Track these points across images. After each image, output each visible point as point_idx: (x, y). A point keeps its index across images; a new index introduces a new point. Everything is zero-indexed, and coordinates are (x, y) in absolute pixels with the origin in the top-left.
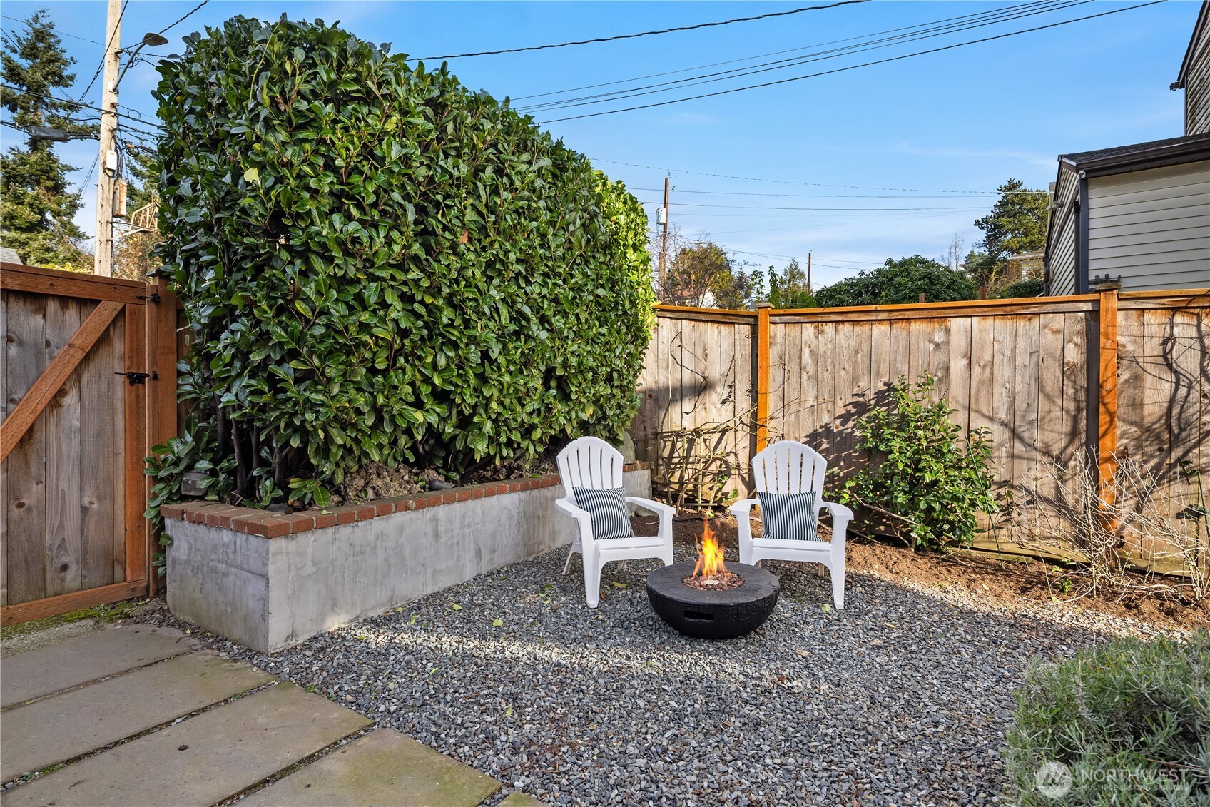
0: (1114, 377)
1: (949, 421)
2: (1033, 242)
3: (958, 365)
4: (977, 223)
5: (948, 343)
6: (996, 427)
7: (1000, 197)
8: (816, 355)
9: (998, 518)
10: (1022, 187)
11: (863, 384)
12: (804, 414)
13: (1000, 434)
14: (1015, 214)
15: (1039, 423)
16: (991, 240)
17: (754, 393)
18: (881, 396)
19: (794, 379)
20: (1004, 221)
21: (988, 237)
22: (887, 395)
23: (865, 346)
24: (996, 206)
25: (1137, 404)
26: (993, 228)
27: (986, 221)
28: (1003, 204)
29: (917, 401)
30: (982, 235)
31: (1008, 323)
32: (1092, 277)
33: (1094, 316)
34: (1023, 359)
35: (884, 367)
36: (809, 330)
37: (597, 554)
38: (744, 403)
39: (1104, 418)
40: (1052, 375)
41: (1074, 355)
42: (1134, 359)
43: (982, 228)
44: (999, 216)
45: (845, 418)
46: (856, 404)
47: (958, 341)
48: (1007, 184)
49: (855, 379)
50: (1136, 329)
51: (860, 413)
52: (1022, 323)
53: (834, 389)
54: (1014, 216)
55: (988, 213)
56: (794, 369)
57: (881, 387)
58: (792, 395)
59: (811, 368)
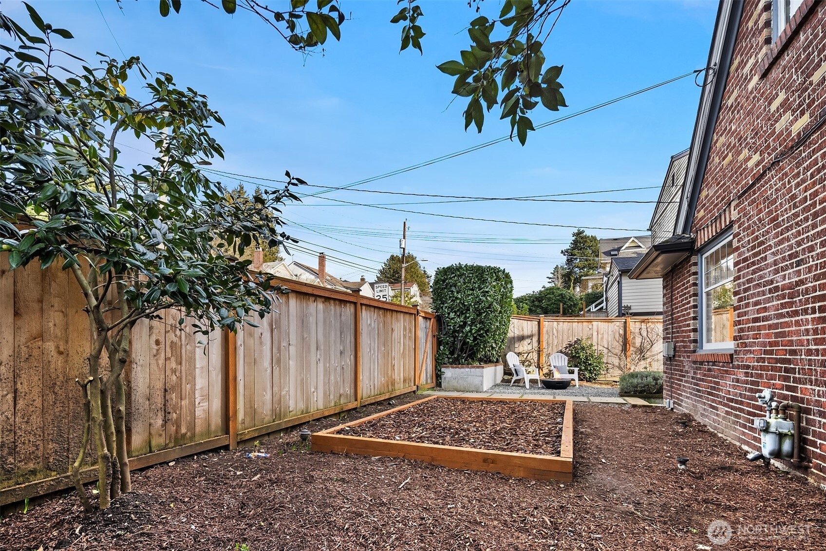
0: (630, 338)
1: (594, 348)
2: (590, 264)
3: (595, 334)
4: (562, 251)
5: (592, 328)
6: (604, 349)
7: (574, 238)
8: (557, 331)
9: (606, 372)
10: (584, 234)
11: (571, 339)
12: (554, 347)
13: (605, 351)
14: (581, 248)
15: (615, 348)
16: (569, 262)
17: (539, 341)
18: (576, 342)
19: (551, 337)
20: (576, 251)
21: (568, 260)
22: (578, 341)
23: (571, 328)
24: (571, 243)
25: (634, 343)
26: (570, 254)
27: (567, 251)
28: (575, 242)
29: (585, 343)
30: (564, 259)
31: (607, 323)
32: (623, 305)
33: (625, 323)
34: (610, 333)
35: (576, 334)
36: (555, 323)
37: (527, 377)
38: (535, 344)
39: (628, 346)
40: (617, 336)
41: (622, 332)
42: (634, 333)
43: (565, 255)
44: (573, 249)
45: (566, 348)
46: (569, 344)
47: (595, 328)
48: (577, 231)
49: (568, 338)
50: (634, 326)
51: (570, 347)
52: (610, 324)
53: (562, 340)
54: (581, 249)
55: (567, 246)
56: (551, 335)
57: (576, 340)
58: (551, 342)
59: (556, 334)
